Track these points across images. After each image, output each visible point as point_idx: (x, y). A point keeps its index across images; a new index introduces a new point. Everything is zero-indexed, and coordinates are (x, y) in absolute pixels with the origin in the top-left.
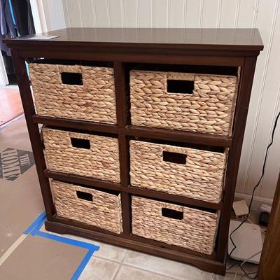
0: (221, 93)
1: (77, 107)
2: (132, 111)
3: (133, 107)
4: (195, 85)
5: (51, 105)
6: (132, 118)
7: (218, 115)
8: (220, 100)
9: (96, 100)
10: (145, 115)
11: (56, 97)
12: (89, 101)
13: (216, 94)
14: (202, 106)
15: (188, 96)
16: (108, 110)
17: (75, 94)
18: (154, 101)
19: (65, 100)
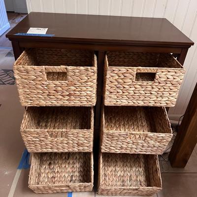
0: (175, 80)
1: (61, 97)
2: (106, 96)
3: (107, 93)
4: (157, 76)
5: (35, 98)
6: (106, 101)
7: (170, 94)
8: (172, 85)
9: (79, 91)
10: (116, 98)
11: (41, 91)
12: (72, 92)
13: (170, 81)
14: (159, 89)
15: (150, 83)
16: (88, 97)
17: (59, 88)
18: (124, 88)
19: (49, 93)
